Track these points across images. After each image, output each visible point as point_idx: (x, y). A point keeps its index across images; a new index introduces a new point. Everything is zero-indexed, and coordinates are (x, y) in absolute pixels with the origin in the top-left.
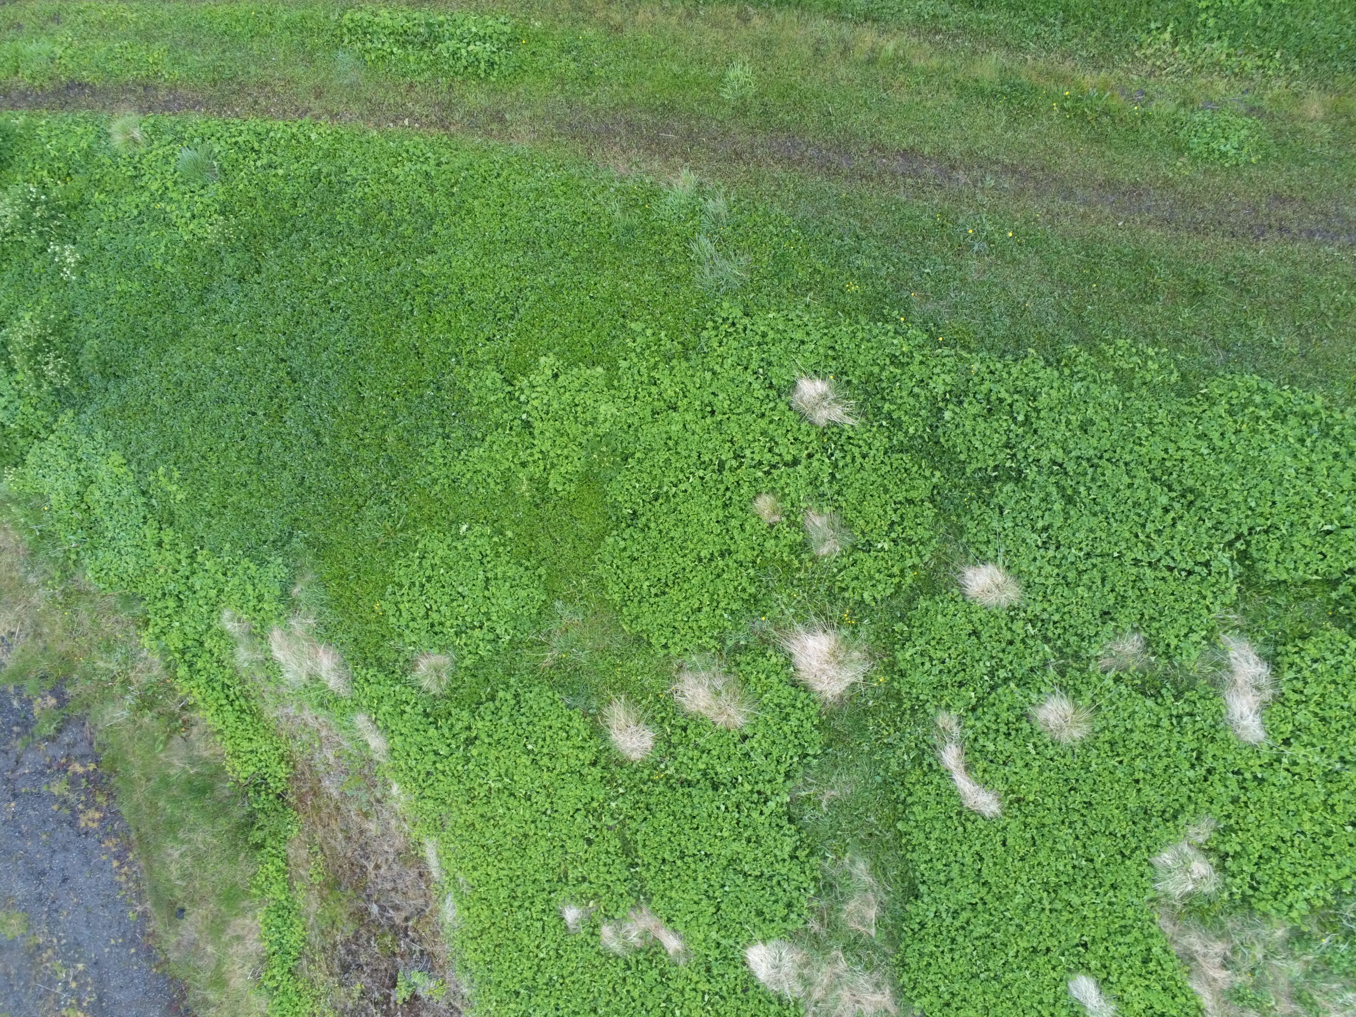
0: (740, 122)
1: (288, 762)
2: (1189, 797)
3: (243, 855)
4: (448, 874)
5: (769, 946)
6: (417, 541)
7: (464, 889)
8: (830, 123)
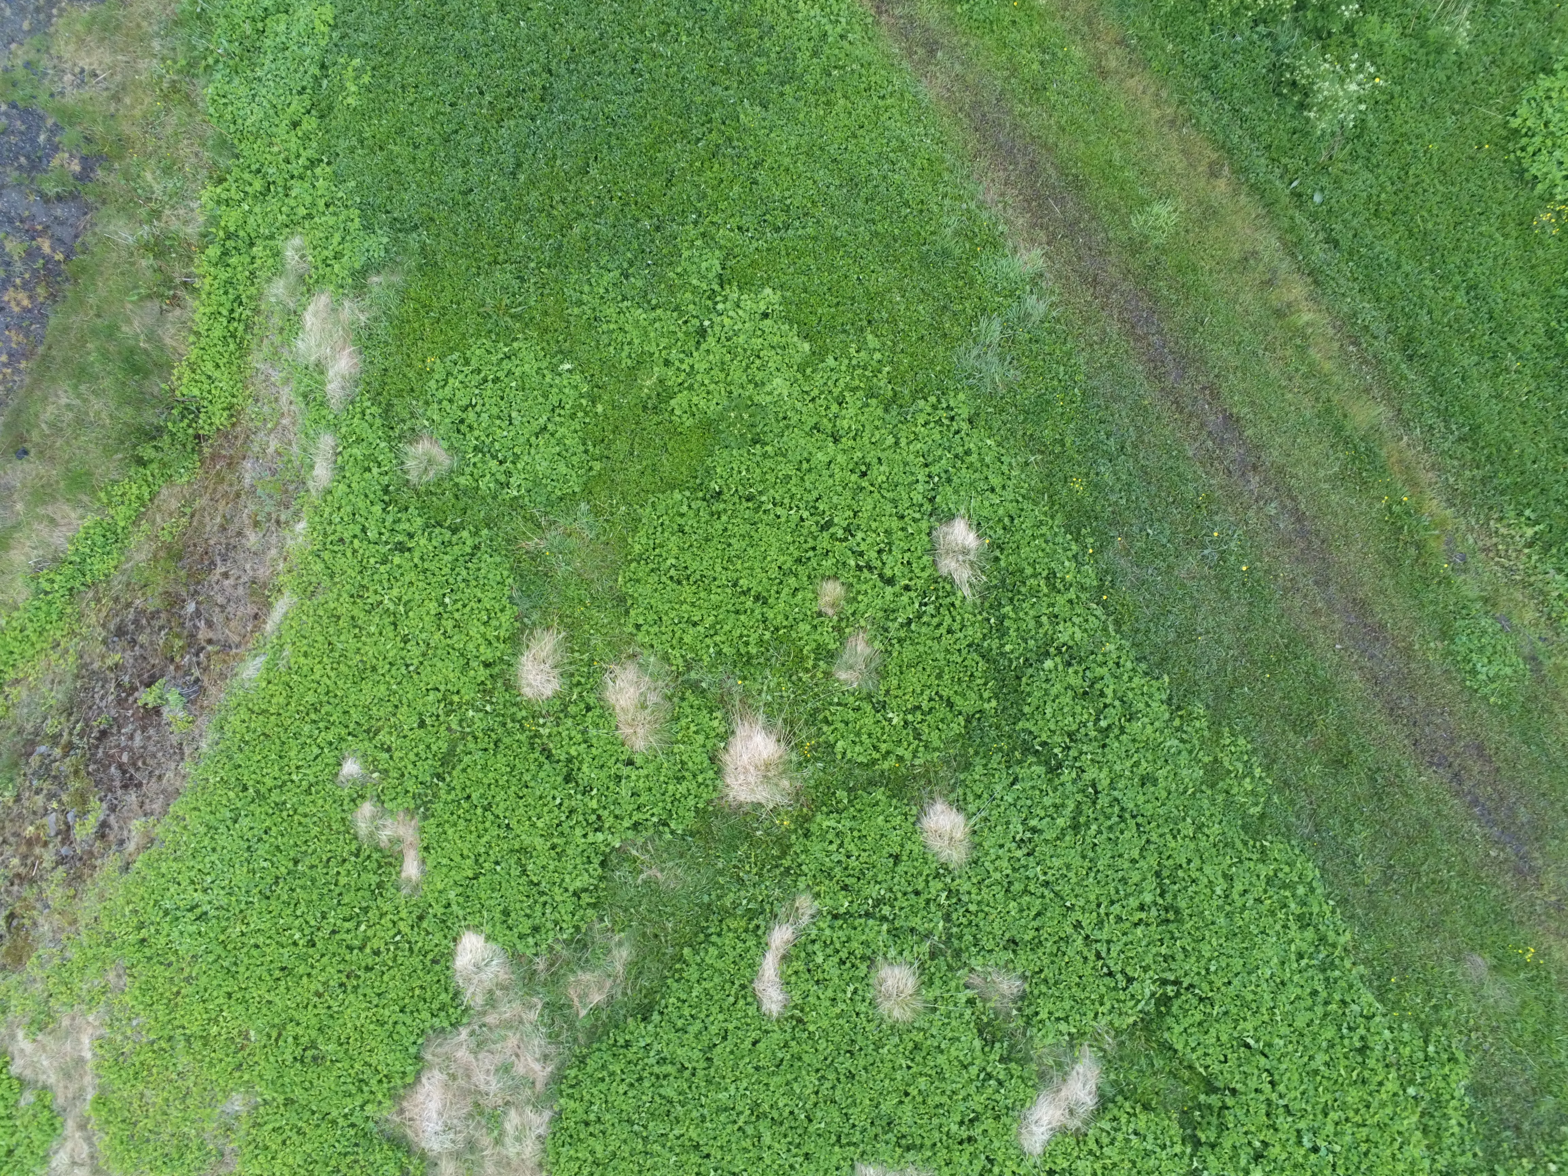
0: (1125, 256)
1: (232, 416)
2: (935, 1145)
3: (120, 456)
4: (279, 638)
5: (488, 945)
6: (516, 339)
7: (282, 663)
8: (1195, 331)
